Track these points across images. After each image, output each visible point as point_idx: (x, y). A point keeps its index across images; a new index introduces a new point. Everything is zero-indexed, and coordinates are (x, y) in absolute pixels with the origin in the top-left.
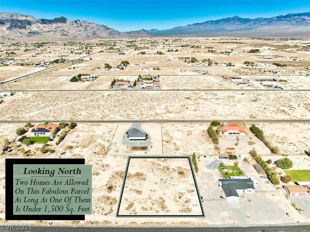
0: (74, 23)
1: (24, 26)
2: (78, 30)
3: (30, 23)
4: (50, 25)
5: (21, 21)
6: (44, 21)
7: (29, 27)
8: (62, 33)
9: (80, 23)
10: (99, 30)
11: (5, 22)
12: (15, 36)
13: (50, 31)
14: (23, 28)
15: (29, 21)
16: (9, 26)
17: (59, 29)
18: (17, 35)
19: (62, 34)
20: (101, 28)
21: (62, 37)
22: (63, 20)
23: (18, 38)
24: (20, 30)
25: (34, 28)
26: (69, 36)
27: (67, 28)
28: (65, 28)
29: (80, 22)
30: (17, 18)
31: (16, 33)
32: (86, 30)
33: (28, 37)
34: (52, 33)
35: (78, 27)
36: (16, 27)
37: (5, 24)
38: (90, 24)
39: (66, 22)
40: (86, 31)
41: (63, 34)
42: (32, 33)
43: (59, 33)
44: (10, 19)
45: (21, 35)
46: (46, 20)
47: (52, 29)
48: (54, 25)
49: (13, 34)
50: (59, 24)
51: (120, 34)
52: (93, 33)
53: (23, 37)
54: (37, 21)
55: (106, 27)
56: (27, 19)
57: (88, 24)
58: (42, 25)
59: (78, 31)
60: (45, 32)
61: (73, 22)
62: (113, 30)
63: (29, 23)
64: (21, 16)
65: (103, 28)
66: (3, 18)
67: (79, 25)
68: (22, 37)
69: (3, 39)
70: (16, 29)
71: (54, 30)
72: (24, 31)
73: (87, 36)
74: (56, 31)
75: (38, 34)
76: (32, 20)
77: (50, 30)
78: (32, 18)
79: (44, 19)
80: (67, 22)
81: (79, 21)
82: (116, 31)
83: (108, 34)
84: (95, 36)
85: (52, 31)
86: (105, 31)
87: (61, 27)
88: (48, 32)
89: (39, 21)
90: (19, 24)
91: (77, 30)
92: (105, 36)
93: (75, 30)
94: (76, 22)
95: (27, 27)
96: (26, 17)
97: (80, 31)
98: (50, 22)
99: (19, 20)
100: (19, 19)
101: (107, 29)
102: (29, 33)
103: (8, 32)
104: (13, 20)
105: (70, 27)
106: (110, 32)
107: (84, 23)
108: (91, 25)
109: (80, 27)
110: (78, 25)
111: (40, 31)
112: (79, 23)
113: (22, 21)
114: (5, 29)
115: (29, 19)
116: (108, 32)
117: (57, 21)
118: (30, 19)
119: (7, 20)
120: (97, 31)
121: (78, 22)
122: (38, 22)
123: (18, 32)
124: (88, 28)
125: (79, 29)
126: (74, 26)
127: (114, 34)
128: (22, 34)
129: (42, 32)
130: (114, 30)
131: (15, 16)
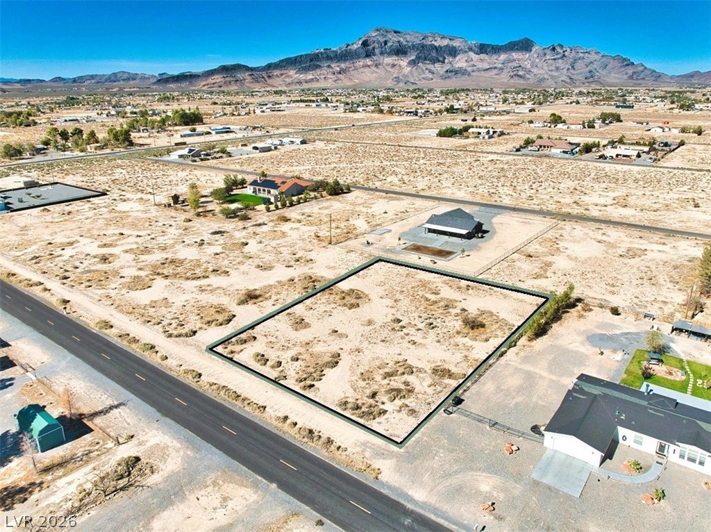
0: (548, 52)
1: (441, 59)
2: (554, 68)
3: (456, 51)
4: (495, 57)
5: (437, 49)
6: (483, 49)
7: (451, 59)
8: (515, 73)
9: (564, 52)
10: (605, 68)
11: (409, 50)
12: (420, 77)
13: (491, 68)
14: (439, 61)
15: (455, 48)
16: (413, 58)
17: (510, 64)
18: (424, 76)
19: (512, 74)
20: (612, 64)
21: (512, 81)
22: (525, 46)
23: (424, 81)
24: (432, 66)
25: (460, 62)
26: (528, 79)
27: (530, 62)
28: (526, 63)
29: (564, 49)
30: (433, 42)
31: (423, 71)
32: (573, 67)
33: (442, 79)
34: (495, 71)
35: (555, 59)
36: (425, 59)
37: (409, 54)
38: (586, 55)
39: (531, 51)
40: (572, 71)
41: (515, 75)
42: (452, 71)
43: (509, 72)
44: (419, 44)
45: (430, 76)
46: (488, 46)
47: (496, 65)
48: (503, 57)
49: (416, 74)
50: (514, 54)
51: (659, 80)
52: (589, 75)
53: (434, 80)
54: (469, 48)
55: (625, 60)
56: (451, 43)
57: (581, 55)
58: (477, 56)
59: (552, 71)
60: (479, 70)
61: (546, 50)
62: (641, 68)
63: (453, 52)
64: (442, 38)
65: (617, 64)
66: (408, 42)
67: (558, 56)
68: (432, 79)
69: (396, 83)
70: (425, 63)
71: (500, 65)
72: (439, 69)
73: (568, 81)
74: (503, 69)
75: (463, 74)
76: (459, 46)
77: (492, 66)
78: (461, 43)
79: (484, 45)
80: (534, 50)
81: (561, 46)
82: (650, 69)
83: (626, 77)
84: (591, 80)
85: (495, 68)
86: (623, 69)
87: (517, 61)
88: (487, 70)
89: (474, 48)
90: (434, 54)
91: (550, 68)
92: (617, 81)
93: (548, 66)
94: (554, 49)
95: (446, 61)
96: (450, 39)
97: (557, 69)
98: (497, 50)
99: (435, 47)
100: (436, 44)
101: (628, 65)
102: (447, 71)
103: (409, 69)
104: (423, 46)
105: (537, 60)
106: (634, 73)
107: (573, 52)
108: (590, 56)
109: (560, 61)
110: (555, 57)
111: (469, 69)
112: (562, 51)
113: (441, 48)
114: (406, 64)
115: (454, 45)
116: (627, 73)
117: (511, 47)
118: (456, 44)
119: (414, 46)
120: (600, 71)
121: (558, 49)
122: (471, 49)
123: (427, 69)
124: (579, 64)
125: (558, 65)
126: (548, 57)
127: (643, 79)
128: (433, 73)
129: (473, 71)
130: (646, 68)
131: (430, 39)
